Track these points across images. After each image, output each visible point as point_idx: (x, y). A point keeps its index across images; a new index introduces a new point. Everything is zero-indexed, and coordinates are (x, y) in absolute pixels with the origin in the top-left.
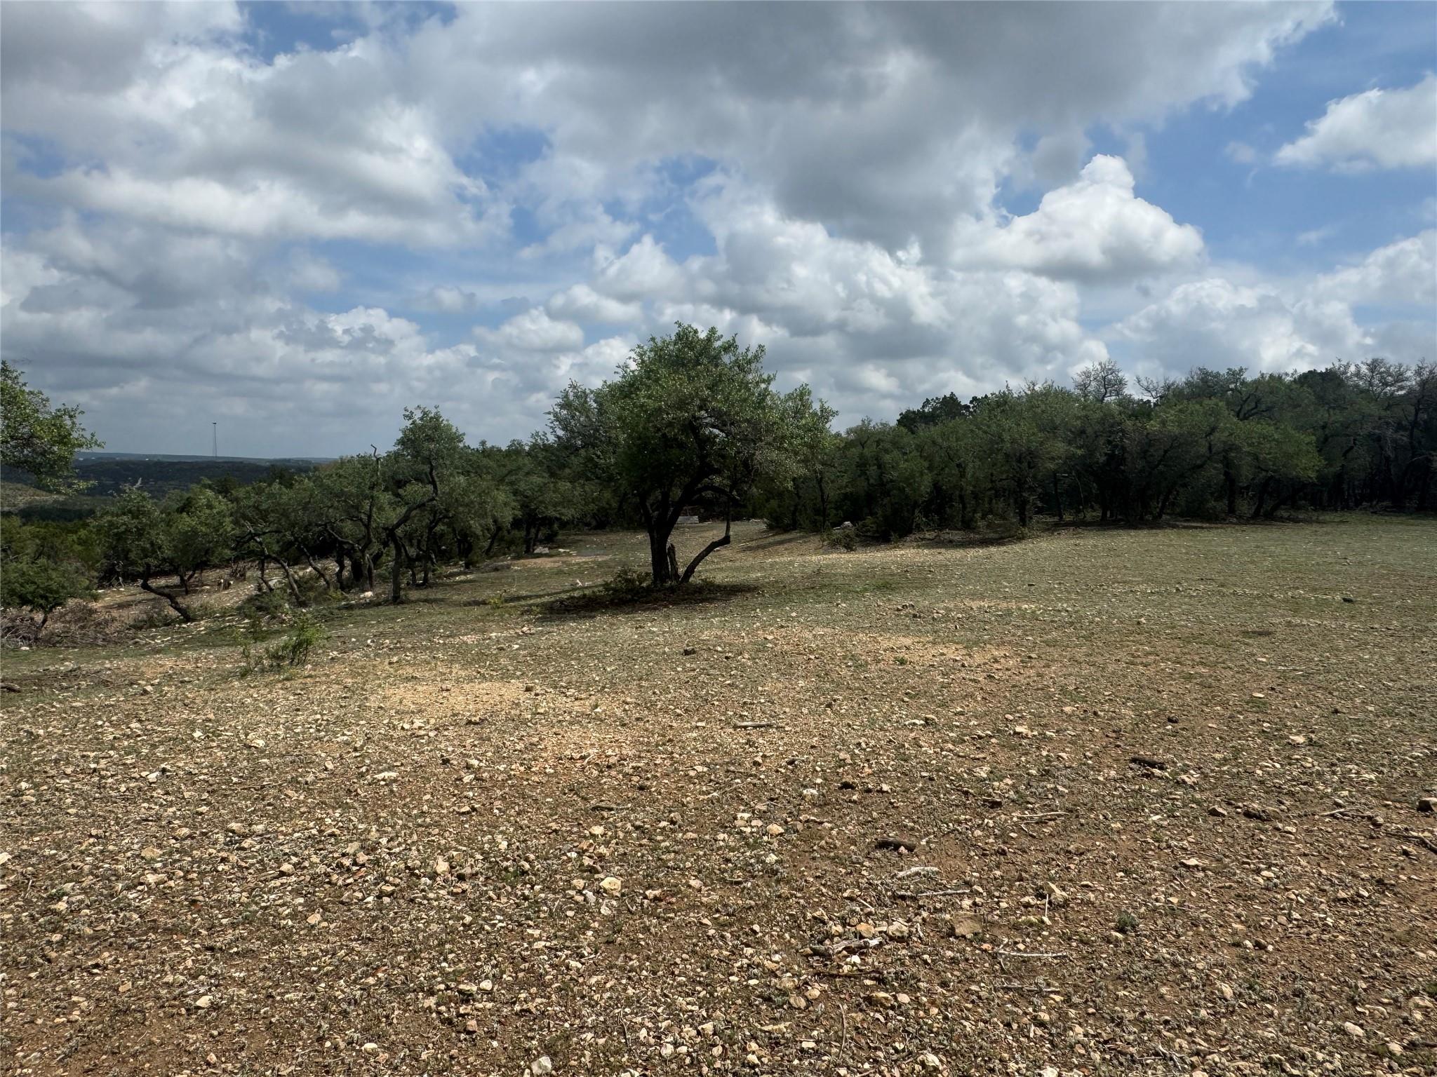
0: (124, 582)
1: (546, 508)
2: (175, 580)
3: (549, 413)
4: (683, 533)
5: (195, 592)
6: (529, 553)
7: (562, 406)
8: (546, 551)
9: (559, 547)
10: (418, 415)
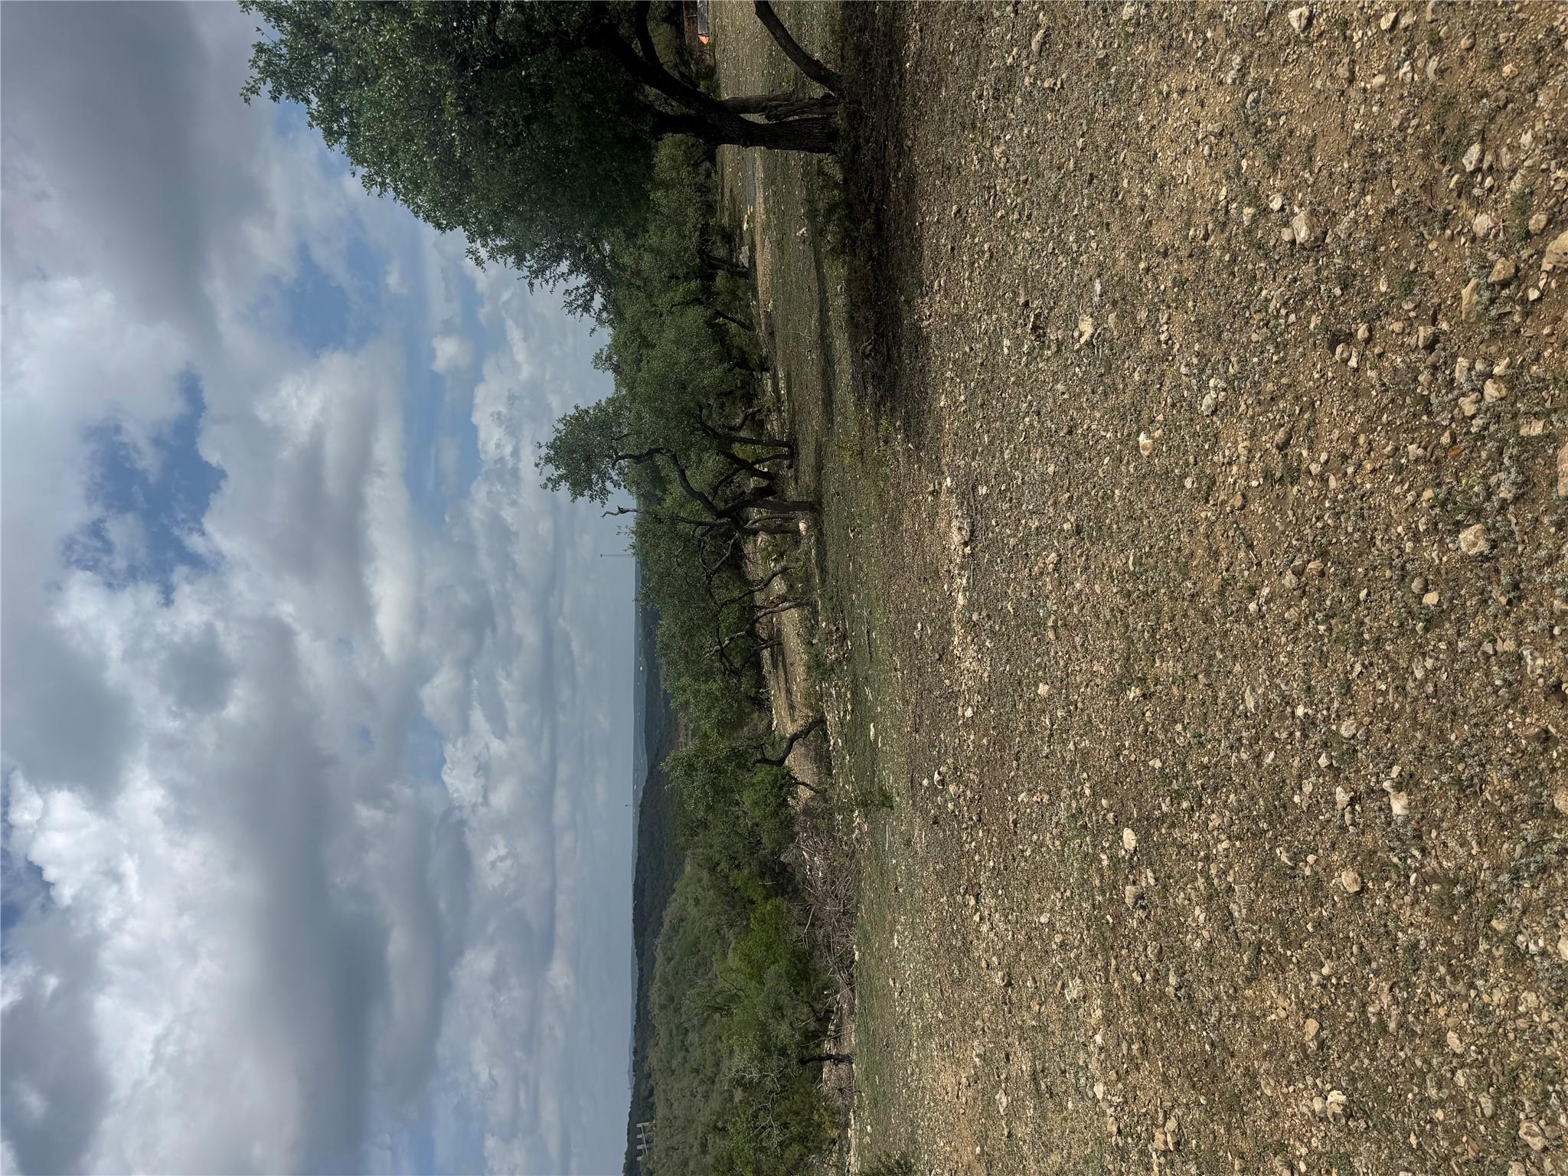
0: (765, 687)
1: (686, 250)
2: (766, 654)
3: (531, 285)
4: (723, 28)
5: (779, 630)
6: (747, 274)
7: (520, 261)
8: (745, 249)
9: (741, 228)
10: (551, 471)
